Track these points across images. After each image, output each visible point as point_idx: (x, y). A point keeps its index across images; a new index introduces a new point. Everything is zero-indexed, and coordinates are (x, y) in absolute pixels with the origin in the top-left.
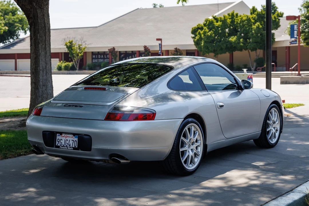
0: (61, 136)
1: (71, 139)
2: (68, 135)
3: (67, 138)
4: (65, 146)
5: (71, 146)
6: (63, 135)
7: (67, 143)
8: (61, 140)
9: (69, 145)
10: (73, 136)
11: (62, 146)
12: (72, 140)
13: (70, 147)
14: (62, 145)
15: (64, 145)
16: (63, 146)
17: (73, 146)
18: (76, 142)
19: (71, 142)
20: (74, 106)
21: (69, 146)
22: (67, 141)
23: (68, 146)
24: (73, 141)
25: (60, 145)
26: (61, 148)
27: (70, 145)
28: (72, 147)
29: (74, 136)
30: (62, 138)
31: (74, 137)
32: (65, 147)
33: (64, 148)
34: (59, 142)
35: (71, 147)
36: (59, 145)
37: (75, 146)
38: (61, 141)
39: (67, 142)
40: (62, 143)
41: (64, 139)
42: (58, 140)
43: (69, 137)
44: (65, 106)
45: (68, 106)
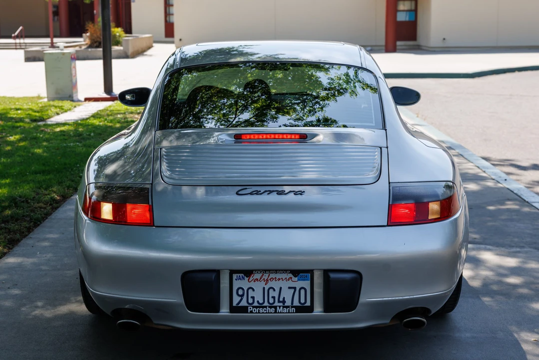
0: (246, 279)
1: (285, 285)
2: (272, 276)
3: (270, 284)
4: (266, 304)
5: (286, 305)
6: (257, 276)
7: (274, 297)
8: (250, 291)
9: (279, 302)
10: (291, 275)
11: (256, 307)
12: (289, 288)
13: (284, 307)
14: (256, 304)
15: (261, 302)
16: (259, 307)
17: (296, 303)
18: (303, 292)
19: (287, 295)
20: (271, 192)
21: (281, 304)
22: (271, 291)
23: (276, 304)
24: (295, 288)
25: (248, 305)
26: (251, 312)
27: (284, 302)
28: (293, 307)
29: (295, 276)
30: (252, 284)
31: (296, 279)
32: (266, 307)
33: (261, 310)
34: (242, 296)
35: (287, 307)
36: (244, 303)
37: (303, 301)
38: (251, 293)
39: (274, 294)
40: (253, 298)
41: (258, 287)
42: (240, 292)
43: (279, 279)
44: (240, 193)
45: (251, 194)
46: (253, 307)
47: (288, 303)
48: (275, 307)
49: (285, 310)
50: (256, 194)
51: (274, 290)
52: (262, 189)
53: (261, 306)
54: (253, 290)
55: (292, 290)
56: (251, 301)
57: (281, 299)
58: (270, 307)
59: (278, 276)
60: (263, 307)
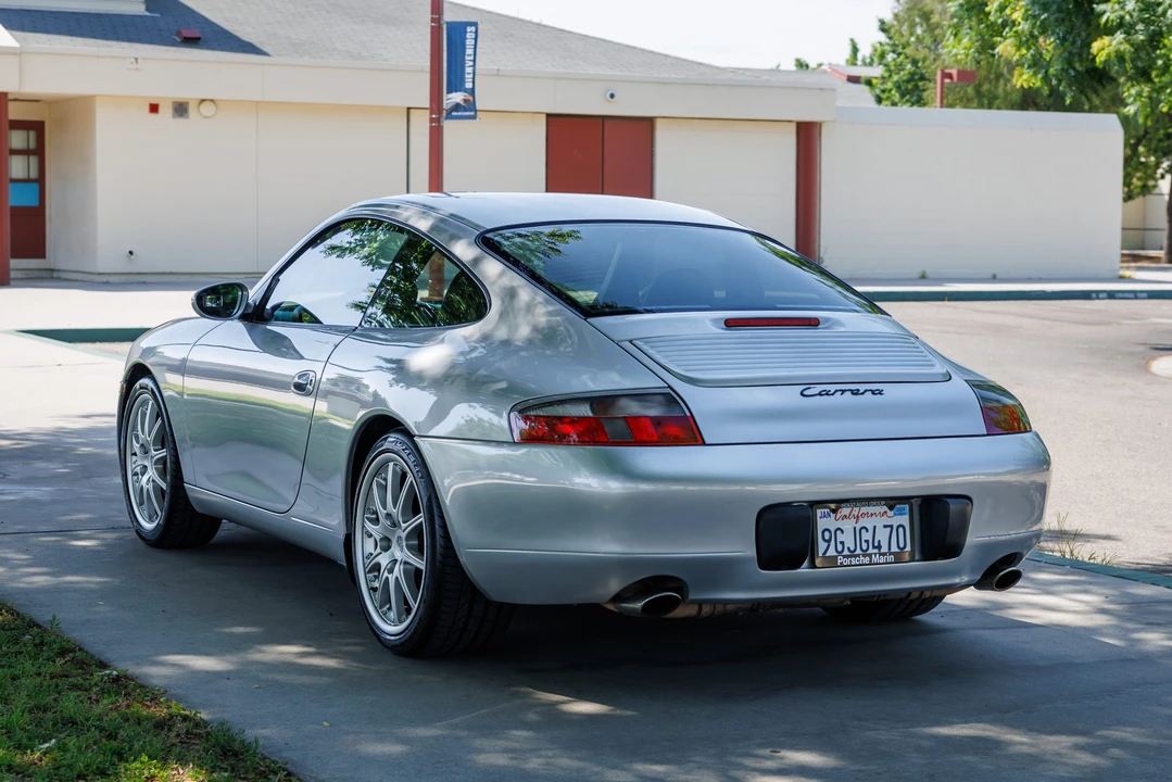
0: (833, 515)
1: (880, 522)
2: (864, 510)
3: (863, 522)
4: (858, 551)
5: (882, 551)
6: (845, 511)
7: (867, 541)
8: (839, 532)
10: (885, 508)
11: (847, 557)
12: (885, 526)
13: (881, 554)
14: (846, 552)
15: (852, 549)
16: (851, 556)
17: (894, 549)
18: (901, 530)
19: (882, 536)
20: (843, 391)
21: (876, 551)
22: (863, 531)
23: (871, 551)
24: (891, 526)
25: (836, 554)
26: (842, 565)
27: (879, 547)
28: (890, 554)
29: (892, 509)
30: (840, 524)
31: (890, 513)
32: (858, 556)
33: (854, 561)
34: (829, 541)
35: (884, 554)
36: (832, 552)
37: (902, 546)
38: (840, 537)
39: (867, 536)
40: (842, 543)
41: (848, 525)
42: (827, 535)
43: (872, 515)
44: (805, 393)
45: (820, 394)
46: (844, 557)
47: (884, 549)
48: (870, 555)
49: (882, 560)
50: (827, 394)
51: (867, 531)
52: (832, 388)
53: (852, 554)
54: (842, 532)
55: (889, 529)
56: (840, 548)
57: (876, 544)
58: (864, 556)
59: (871, 509)
60: (856, 556)
